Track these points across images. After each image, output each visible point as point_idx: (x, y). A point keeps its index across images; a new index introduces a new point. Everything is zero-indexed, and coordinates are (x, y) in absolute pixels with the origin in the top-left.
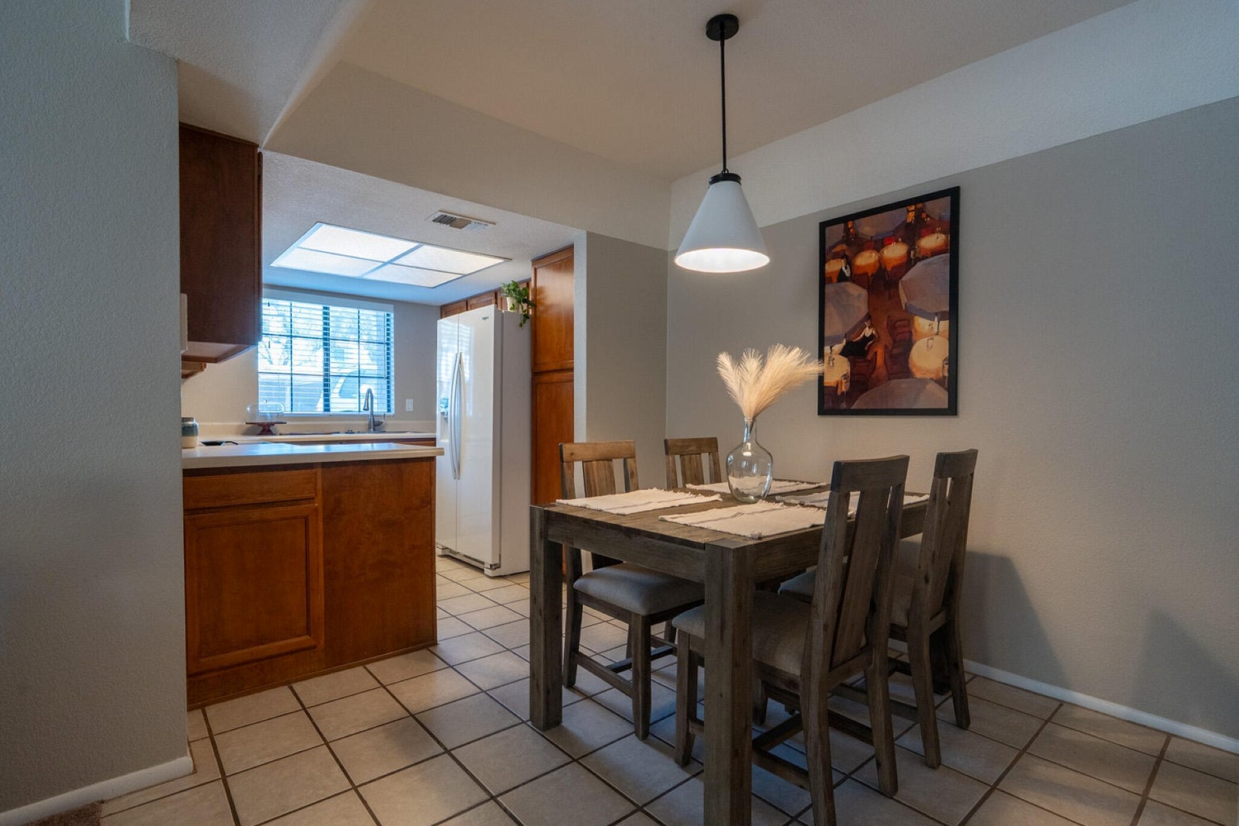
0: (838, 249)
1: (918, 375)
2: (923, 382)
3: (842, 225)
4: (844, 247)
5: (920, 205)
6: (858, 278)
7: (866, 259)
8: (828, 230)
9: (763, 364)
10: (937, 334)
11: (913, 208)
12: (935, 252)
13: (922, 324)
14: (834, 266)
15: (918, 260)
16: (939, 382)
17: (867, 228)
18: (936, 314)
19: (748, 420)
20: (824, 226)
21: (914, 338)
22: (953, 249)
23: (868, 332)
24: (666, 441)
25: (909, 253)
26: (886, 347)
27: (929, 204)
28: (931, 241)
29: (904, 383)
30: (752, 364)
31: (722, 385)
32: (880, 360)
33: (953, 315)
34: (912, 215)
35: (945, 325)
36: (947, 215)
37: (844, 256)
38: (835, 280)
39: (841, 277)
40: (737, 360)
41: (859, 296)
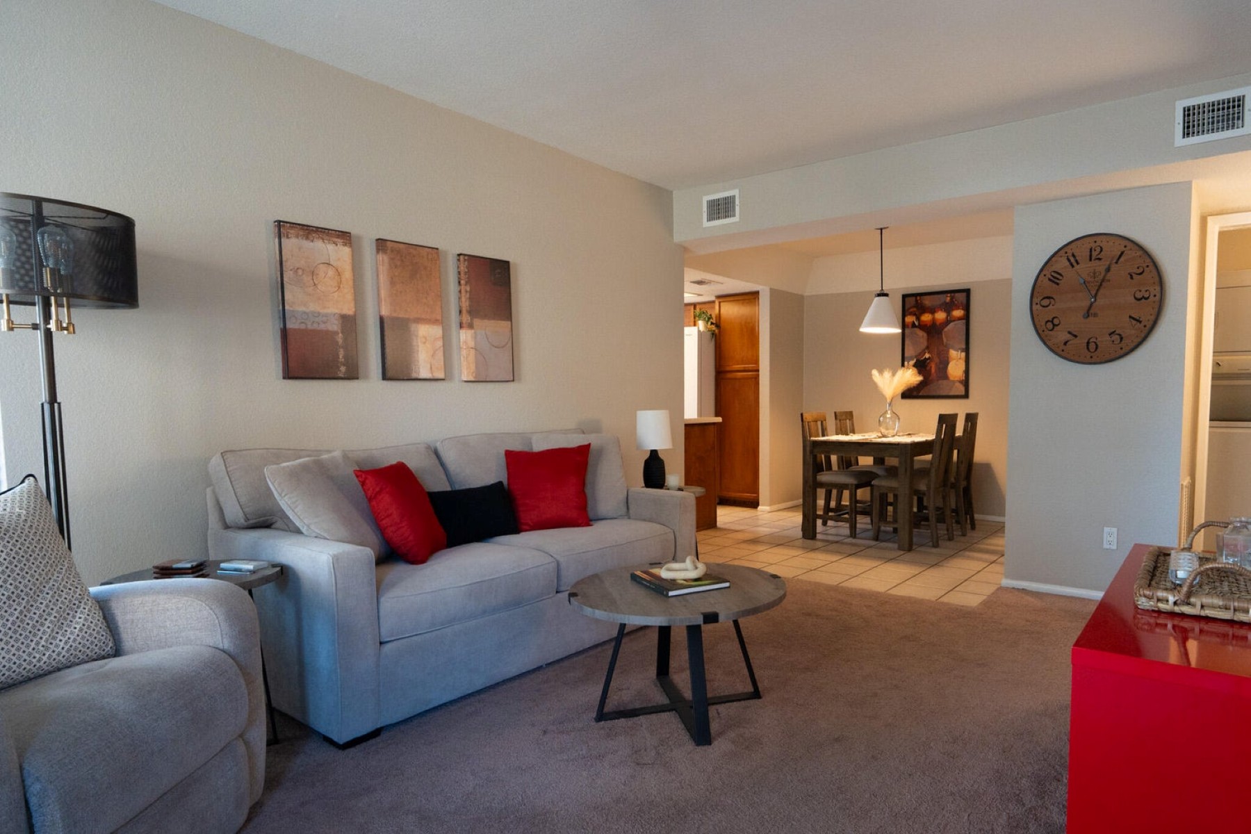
0: (911, 310)
1: (951, 378)
2: (954, 382)
3: (914, 298)
4: (915, 309)
5: (953, 294)
6: (922, 327)
7: (926, 318)
8: (907, 299)
9: (894, 375)
10: (960, 359)
11: (949, 295)
12: (960, 319)
13: (953, 353)
14: (909, 319)
15: (951, 321)
16: (961, 382)
17: (927, 301)
18: (959, 349)
19: (889, 401)
20: (905, 297)
21: (950, 359)
22: (967, 318)
23: (927, 356)
24: (835, 413)
25: (947, 316)
26: (936, 364)
27: (957, 294)
28: (958, 313)
29: (945, 382)
30: (887, 374)
31: (875, 385)
32: (933, 370)
33: (967, 350)
34: (949, 298)
35: (963, 354)
36: (965, 301)
37: (915, 315)
38: (910, 326)
39: (914, 325)
40: (881, 372)
41: (923, 336)
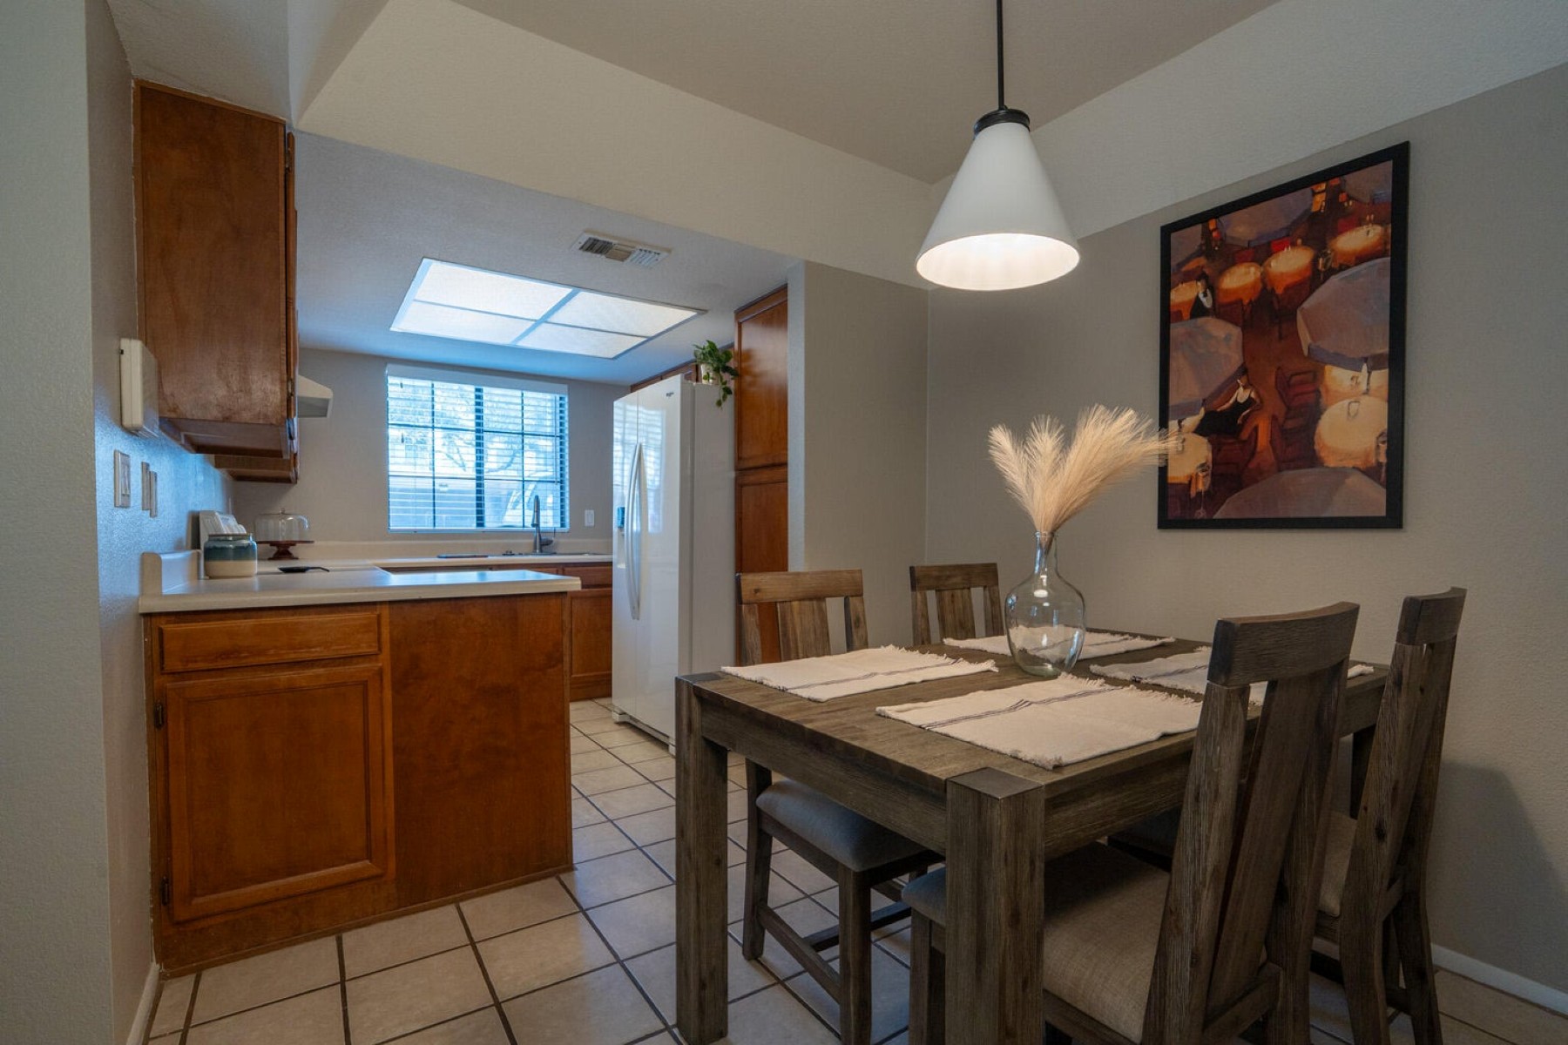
0: (1191, 266)
1: (1331, 462)
2: (1341, 473)
3: (1199, 227)
4: (1202, 261)
5: (1335, 182)
6: (1225, 310)
7: (1239, 279)
8: (1174, 236)
9: (1067, 442)
10: (1367, 392)
11: (1323, 186)
12: (1362, 257)
13: (1338, 377)
14: (1183, 294)
15: (1331, 272)
16: (1371, 472)
17: (1240, 228)
18: (1366, 360)
19: (1042, 535)
20: (1167, 231)
21: (1323, 401)
22: (1397, 249)
23: (1242, 395)
24: (912, 569)
25: (1315, 262)
26: (1274, 418)
27: (1353, 180)
28: (1353, 240)
29: (1303, 478)
30: (1045, 442)
31: (996, 478)
32: (1263, 439)
33: (1396, 361)
34: (1320, 199)
35: (1380, 377)
36: (1385, 191)
37: (1201, 276)
38: (1186, 314)
39: (1197, 310)
40: (1021, 435)
41: (1228, 338)
